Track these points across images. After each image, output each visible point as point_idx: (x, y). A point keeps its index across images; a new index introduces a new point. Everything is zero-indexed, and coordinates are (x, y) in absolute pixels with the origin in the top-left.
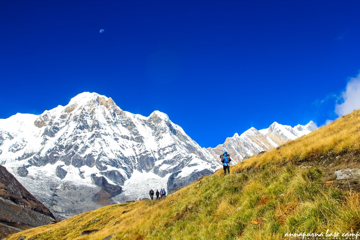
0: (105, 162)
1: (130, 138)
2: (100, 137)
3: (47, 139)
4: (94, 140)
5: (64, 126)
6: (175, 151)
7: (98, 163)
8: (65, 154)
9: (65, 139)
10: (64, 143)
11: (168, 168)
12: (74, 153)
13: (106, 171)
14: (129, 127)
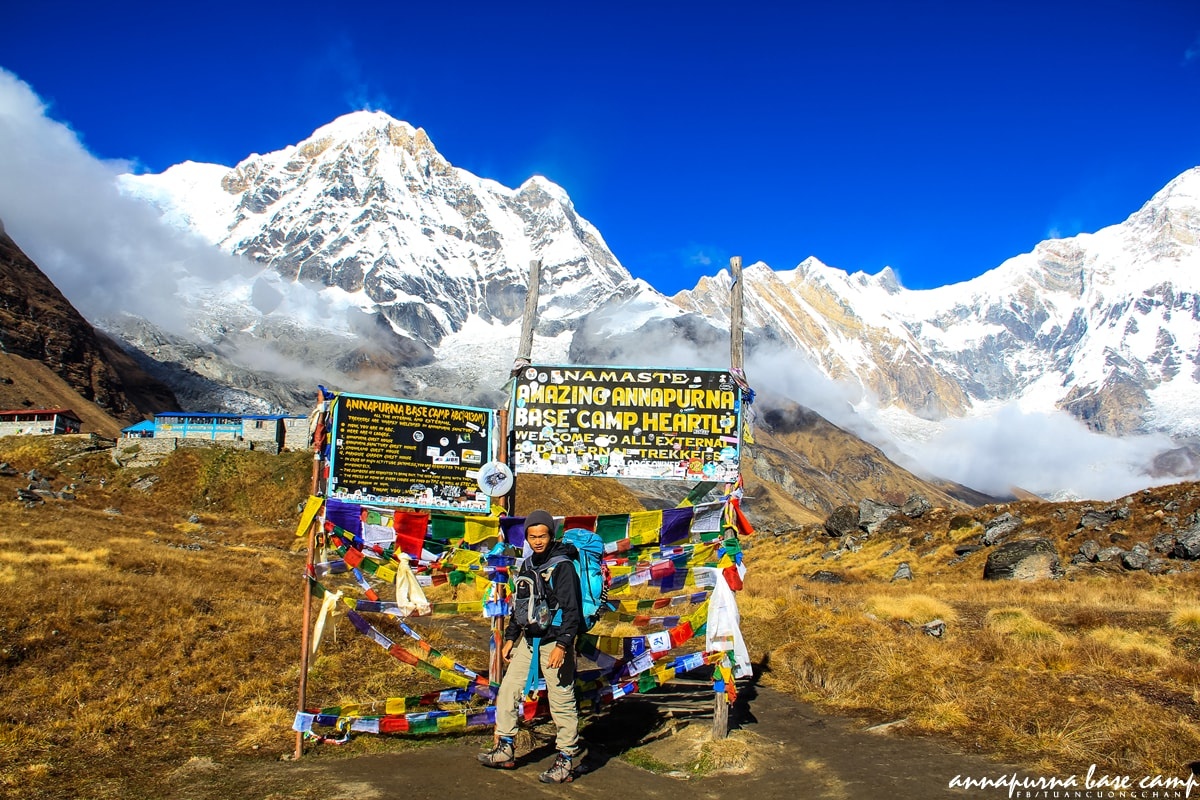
0: (392, 282)
1: (465, 235)
2: (384, 219)
3: (243, 217)
4: (368, 225)
5: (292, 190)
6: (586, 276)
7: (373, 282)
8: (284, 254)
9: (291, 218)
10: (286, 227)
11: (567, 318)
12: (308, 253)
13: (391, 303)
14: (465, 207)
